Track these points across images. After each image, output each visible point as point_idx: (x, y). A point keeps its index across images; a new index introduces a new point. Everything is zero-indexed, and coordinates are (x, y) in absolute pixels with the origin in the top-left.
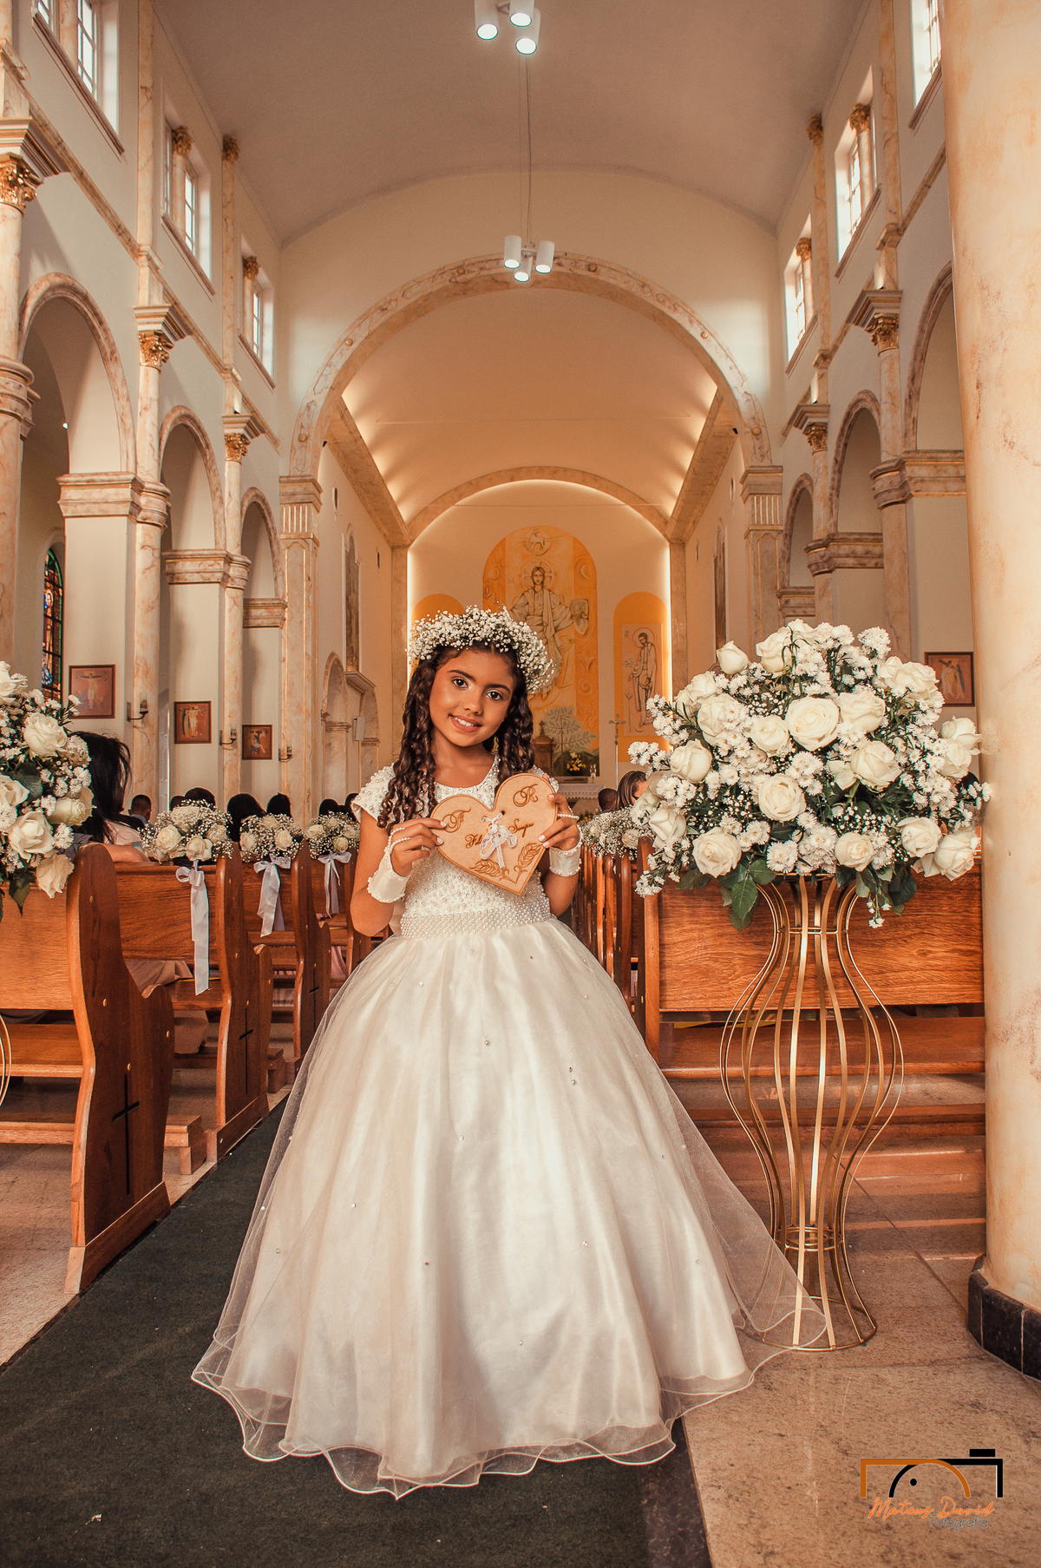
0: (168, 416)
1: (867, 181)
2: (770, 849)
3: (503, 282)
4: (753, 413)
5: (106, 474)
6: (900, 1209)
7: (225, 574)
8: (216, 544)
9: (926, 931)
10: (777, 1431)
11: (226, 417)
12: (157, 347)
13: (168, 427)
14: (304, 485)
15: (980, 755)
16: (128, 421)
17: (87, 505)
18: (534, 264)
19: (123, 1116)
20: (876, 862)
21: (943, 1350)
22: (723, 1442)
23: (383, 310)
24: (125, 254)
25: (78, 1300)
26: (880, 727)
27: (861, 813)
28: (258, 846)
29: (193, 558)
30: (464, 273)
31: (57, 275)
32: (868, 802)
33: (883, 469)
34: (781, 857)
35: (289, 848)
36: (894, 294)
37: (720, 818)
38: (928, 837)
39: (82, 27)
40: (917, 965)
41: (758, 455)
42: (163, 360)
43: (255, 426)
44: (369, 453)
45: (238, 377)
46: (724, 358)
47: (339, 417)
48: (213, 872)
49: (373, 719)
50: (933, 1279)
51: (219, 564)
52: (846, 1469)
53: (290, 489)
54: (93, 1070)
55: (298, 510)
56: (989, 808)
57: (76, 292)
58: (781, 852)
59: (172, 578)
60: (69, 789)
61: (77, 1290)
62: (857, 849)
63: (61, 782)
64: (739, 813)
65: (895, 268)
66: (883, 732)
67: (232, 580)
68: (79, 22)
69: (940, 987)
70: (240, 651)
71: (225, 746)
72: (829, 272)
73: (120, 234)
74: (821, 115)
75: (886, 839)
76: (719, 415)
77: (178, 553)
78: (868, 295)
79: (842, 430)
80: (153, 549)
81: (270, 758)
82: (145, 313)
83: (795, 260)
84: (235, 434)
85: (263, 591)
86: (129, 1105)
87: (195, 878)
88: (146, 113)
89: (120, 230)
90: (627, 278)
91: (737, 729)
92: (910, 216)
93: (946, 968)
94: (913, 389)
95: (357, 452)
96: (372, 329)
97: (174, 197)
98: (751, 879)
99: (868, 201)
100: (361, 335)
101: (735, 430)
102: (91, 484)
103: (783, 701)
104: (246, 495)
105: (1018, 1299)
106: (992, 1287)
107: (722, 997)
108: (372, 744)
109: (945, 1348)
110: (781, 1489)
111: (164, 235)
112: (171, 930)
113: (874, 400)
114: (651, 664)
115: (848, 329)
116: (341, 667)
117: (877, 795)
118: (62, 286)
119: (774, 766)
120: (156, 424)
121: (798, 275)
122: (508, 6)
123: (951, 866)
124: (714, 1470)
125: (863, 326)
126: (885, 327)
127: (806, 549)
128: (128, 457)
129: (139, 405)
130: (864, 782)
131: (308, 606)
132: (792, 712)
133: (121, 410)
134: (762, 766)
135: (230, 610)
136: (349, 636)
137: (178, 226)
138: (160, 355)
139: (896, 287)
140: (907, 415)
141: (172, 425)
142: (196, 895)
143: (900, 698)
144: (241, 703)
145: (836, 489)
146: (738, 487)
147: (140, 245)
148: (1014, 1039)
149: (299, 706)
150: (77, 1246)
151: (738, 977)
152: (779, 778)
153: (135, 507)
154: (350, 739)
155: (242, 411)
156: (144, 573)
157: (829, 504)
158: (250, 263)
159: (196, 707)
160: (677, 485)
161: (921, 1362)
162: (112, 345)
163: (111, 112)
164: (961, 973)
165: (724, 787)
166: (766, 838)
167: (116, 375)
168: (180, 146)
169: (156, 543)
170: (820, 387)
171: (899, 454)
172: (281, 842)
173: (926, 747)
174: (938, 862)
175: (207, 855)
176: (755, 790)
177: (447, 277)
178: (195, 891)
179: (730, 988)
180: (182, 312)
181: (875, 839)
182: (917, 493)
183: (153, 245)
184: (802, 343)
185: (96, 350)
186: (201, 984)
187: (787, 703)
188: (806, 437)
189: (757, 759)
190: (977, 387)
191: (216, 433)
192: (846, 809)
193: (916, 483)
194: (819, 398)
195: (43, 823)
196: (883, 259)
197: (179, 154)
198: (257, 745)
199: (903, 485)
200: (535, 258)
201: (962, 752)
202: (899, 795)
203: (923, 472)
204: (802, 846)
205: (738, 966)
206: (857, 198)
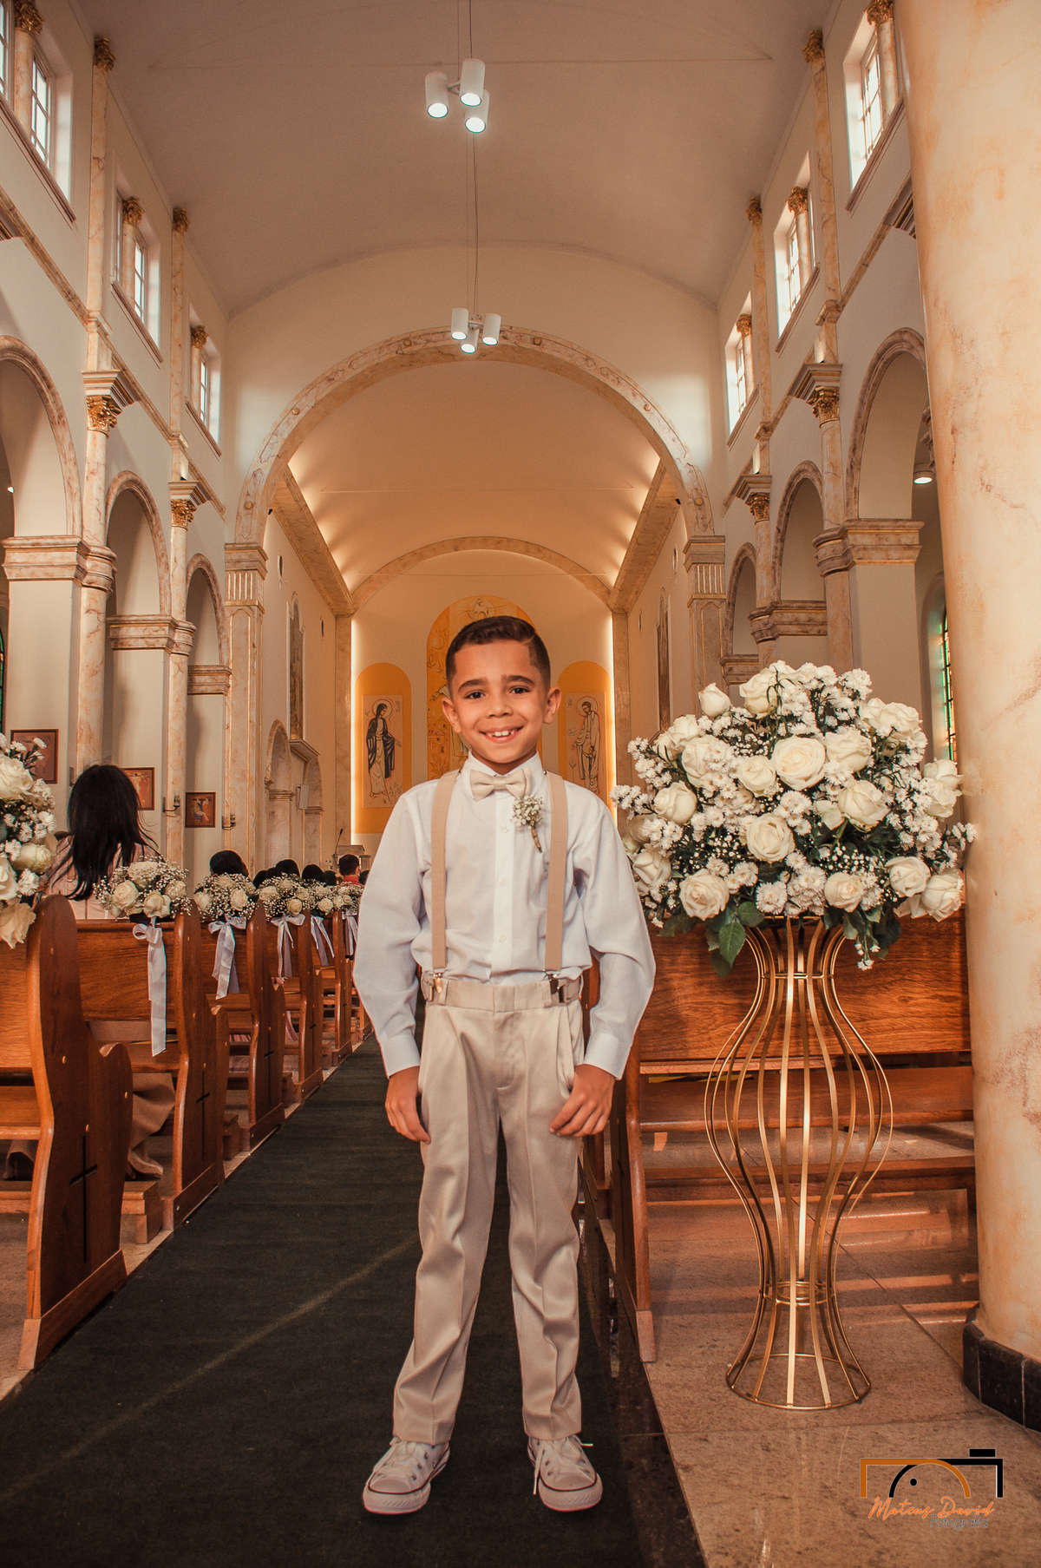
0: (115, 481)
1: (805, 260)
2: (759, 890)
3: (450, 353)
4: (696, 484)
5: (52, 537)
6: (880, 1265)
7: (170, 639)
8: (161, 609)
9: (906, 977)
10: (780, 1494)
11: (173, 483)
12: (105, 411)
13: (115, 492)
14: (250, 552)
15: (962, 796)
16: (75, 485)
17: (32, 568)
18: (480, 337)
19: (81, 1179)
20: (864, 902)
21: (941, 1405)
22: (725, 1507)
23: (330, 380)
24: (76, 321)
25: (33, 1377)
26: (866, 767)
27: (849, 853)
28: (213, 906)
29: (138, 623)
30: (410, 345)
31: (7, 338)
32: (854, 843)
33: (826, 537)
34: (771, 898)
35: (245, 908)
36: (835, 367)
37: (706, 861)
38: (917, 876)
39: (36, 99)
40: (898, 1012)
41: (701, 526)
42: (111, 425)
43: (201, 493)
44: (314, 522)
45: (185, 444)
46: (667, 430)
47: (285, 485)
48: (171, 929)
49: (316, 788)
50: (922, 1334)
51: (164, 630)
52: (856, 1531)
53: (235, 556)
54: (51, 1131)
55: (243, 577)
56: (973, 849)
57: (25, 355)
58: (772, 892)
59: (116, 643)
60: (34, 835)
61: (31, 1365)
62: (848, 889)
63: (26, 827)
64: (727, 854)
65: (834, 342)
66: (869, 772)
67: (177, 646)
68: (33, 94)
69: (922, 1034)
70: (184, 717)
71: (168, 813)
72: (769, 347)
73: (70, 300)
74: (759, 197)
75: (875, 878)
76: (661, 487)
77: (123, 618)
78: (809, 368)
79: (784, 500)
80: (98, 614)
81: (214, 826)
82: (93, 378)
83: (735, 336)
84: (181, 500)
85: (208, 657)
86: (88, 1168)
87: (153, 935)
88: (98, 183)
89: (70, 296)
90: (571, 352)
91: (724, 770)
92: (849, 293)
93: (928, 1015)
94: (854, 459)
95: (302, 520)
96: (319, 398)
97: (124, 264)
98: (738, 921)
99: (806, 279)
100: (308, 404)
101: (678, 501)
102: (36, 547)
103: (768, 742)
104: (192, 561)
105: (1017, 1350)
106: (989, 1338)
107: (702, 1048)
108: (316, 813)
109: (943, 1403)
110: (791, 1554)
111: (113, 302)
112: (125, 991)
113: (816, 470)
114: (595, 732)
115: (789, 402)
116: (285, 734)
117: (866, 834)
118: (11, 349)
119: (762, 806)
120: (103, 487)
121: (738, 350)
122: (458, 87)
123: (939, 907)
124: (719, 1536)
125: (804, 398)
126: (826, 399)
127: (749, 617)
128: (74, 521)
129: (86, 469)
130: (852, 821)
131: (253, 673)
132: (778, 752)
133: (68, 474)
134: (748, 807)
135: (175, 676)
136: (293, 704)
137: (127, 293)
138: (108, 420)
139: (837, 361)
140: (849, 485)
141: (118, 490)
142: (153, 953)
143: (886, 738)
144: (184, 769)
145: (779, 557)
146: (681, 557)
147: (89, 312)
148: (1005, 1082)
149: (243, 774)
150: (32, 1318)
151: (719, 1026)
152: (766, 818)
153: (81, 571)
154: (294, 808)
155: (188, 477)
156: (88, 637)
157: (772, 573)
158: (198, 332)
159: (139, 774)
160: (620, 555)
161: (921, 1419)
162: (60, 409)
163: (63, 181)
164: (943, 1020)
165: (710, 829)
166: (754, 879)
167: (63, 438)
168: (131, 216)
169: (102, 607)
170: (761, 458)
171: (841, 522)
172: (236, 901)
173: (913, 786)
174: (926, 903)
175: (166, 910)
176: (741, 831)
177: (394, 348)
178: (152, 948)
179: (710, 1038)
180: (130, 378)
181: (864, 879)
182: (860, 561)
183: (103, 312)
184: (744, 416)
185: (44, 413)
186: (158, 1046)
187: (773, 744)
188: (749, 507)
189: (743, 800)
190: (952, 433)
191: (162, 499)
192: (834, 849)
193: (858, 550)
194: (761, 468)
195: (7, 868)
196: (823, 333)
197: (130, 224)
198: (200, 813)
199: (846, 553)
200: (481, 331)
201: (947, 791)
202: (885, 835)
203: (866, 540)
204: (790, 887)
205: (718, 1016)
206: (796, 277)
